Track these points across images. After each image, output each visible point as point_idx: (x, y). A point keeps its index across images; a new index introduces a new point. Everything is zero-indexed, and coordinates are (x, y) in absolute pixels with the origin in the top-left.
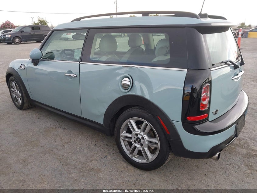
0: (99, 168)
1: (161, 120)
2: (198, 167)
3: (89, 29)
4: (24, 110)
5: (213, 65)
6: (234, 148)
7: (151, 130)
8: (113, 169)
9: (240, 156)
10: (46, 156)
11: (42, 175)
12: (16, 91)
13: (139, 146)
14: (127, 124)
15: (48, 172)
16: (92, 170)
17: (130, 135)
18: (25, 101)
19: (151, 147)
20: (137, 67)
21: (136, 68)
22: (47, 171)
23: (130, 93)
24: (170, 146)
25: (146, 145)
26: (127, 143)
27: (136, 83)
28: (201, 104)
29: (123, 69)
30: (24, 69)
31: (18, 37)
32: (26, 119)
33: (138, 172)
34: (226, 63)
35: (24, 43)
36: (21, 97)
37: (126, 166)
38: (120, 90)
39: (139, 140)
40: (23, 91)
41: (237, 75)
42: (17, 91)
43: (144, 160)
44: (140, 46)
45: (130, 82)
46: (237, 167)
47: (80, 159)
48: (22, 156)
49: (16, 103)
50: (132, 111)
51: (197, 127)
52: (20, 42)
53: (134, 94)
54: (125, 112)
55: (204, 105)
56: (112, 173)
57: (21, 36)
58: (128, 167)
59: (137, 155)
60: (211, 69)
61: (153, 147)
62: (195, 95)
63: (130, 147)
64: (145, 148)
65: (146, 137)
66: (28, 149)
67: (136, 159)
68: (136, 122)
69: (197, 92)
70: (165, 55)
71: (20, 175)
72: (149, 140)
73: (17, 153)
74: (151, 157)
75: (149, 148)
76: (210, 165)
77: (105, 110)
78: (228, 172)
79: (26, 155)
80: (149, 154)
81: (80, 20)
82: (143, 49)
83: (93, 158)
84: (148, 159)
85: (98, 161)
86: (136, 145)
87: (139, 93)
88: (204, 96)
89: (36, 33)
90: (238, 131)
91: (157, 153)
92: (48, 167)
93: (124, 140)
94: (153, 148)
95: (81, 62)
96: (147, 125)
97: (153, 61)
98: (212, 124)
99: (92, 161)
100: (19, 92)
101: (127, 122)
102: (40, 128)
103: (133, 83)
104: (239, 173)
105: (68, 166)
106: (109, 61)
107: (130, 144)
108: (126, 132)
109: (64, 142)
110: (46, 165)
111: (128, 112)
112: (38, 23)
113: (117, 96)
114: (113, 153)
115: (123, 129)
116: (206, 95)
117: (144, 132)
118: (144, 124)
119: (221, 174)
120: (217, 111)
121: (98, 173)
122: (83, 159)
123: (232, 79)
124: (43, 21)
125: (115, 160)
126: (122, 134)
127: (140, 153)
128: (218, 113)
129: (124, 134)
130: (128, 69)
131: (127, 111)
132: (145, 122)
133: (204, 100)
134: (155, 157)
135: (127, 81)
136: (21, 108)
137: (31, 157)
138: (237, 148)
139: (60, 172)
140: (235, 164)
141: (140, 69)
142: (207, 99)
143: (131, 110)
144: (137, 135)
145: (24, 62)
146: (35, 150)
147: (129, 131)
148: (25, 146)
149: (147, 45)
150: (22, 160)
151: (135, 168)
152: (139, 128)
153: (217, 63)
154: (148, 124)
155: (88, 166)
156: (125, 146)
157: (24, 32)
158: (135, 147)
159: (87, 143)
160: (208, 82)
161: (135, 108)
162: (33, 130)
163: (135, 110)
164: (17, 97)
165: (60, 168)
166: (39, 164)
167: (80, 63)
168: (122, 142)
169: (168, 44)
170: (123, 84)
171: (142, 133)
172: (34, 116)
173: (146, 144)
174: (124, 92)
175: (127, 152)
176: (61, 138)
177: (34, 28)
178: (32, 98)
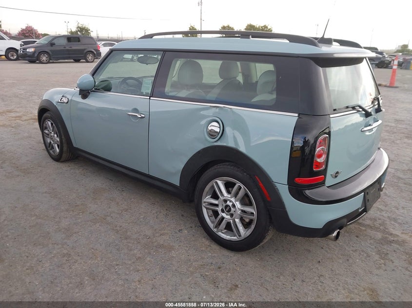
0: (171, 244)
1: (259, 181)
2: (309, 251)
3: (165, 51)
4: (62, 162)
5: (335, 110)
6: (364, 230)
7: (246, 195)
8: (190, 247)
9: (372, 241)
10: (98, 225)
11: (93, 249)
12: (52, 135)
13: (228, 217)
14: (213, 187)
15: (101, 246)
16: (161, 246)
17: (216, 202)
18: (65, 148)
19: (245, 219)
20: (230, 108)
21: (229, 110)
22: (99, 245)
23: (219, 143)
24: (271, 218)
25: (238, 216)
26: (211, 213)
27: (228, 130)
28: (314, 162)
29: (210, 110)
30: (67, 103)
31: (46, 52)
32: (66, 176)
33: (226, 252)
34: (354, 108)
35: (54, 61)
36: (59, 144)
37: (208, 244)
38: (205, 138)
39: (228, 208)
40: (62, 135)
41: (370, 125)
42: (54, 134)
43: (235, 236)
44: (235, 78)
45: (220, 128)
46: (365, 255)
47: (145, 231)
48: (65, 223)
49: (51, 151)
50: (220, 168)
51: (308, 192)
52: (49, 61)
53: (225, 144)
54: (210, 169)
55: (319, 163)
56: (189, 251)
57: (50, 51)
58: (212, 245)
59: (225, 229)
60: (331, 116)
61: (247, 218)
62: (307, 150)
63: (216, 218)
64: (236, 220)
65: (238, 205)
66: (71, 215)
67: (223, 235)
68: (225, 184)
69: (310, 147)
70: (271, 93)
71: (63, 247)
72: (242, 208)
73: (57, 220)
74: (244, 232)
75: (242, 220)
76: (327, 250)
77: (183, 166)
78: (351, 261)
79: (69, 223)
80: (241, 228)
81: (151, 38)
82: (240, 82)
83: (163, 231)
84: (240, 236)
85: (170, 236)
86: (224, 215)
87: (231, 144)
88: (319, 151)
89: (74, 48)
90: (367, 203)
91: (253, 227)
92: (101, 240)
93: (207, 209)
94: (247, 220)
95: (152, 97)
96: (240, 188)
97: (252, 101)
98: (329, 190)
99: (161, 235)
100: (56, 135)
101: (213, 183)
102: (86, 188)
103: (223, 130)
104: (367, 263)
105: (129, 241)
106: (191, 97)
107: (216, 214)
108: (211, 197)
109: (121, 208)
110: (97, 237)
111: (215, 169)
112: (77, 32)
113: (200, 147)
114: (191, 227)
115: (207, 192)
116: (323, 149)
117: (236, 197)
118: (236, 187)
119: (341, 262)
120: (337, 173)
121: (170, 251)
122: (149, 232)
123: (362, 131)
124: (85, 28)
125: (193, 235)
126: (205, 200)
127: (229, 227)
128: (339, 176)
129: (207, 199)
130: (217, 110)
131: (213, 168)
132: (238, 184)
133: (320, 156)
134: (249, 232)
135: (215, 127)
136: (58, 159)
137: (77, 226)
138: (369, 231)
139: (117, 247)
140: (363, 251)
141: (234, 110)
142: (323, 156)
143: (218, 167)
144: (225, 201)
145: (66, 92)
146: (81, 216)
147: (215, 196)
148: (67, 210)
149: (247, 76)
150: (64, 228)
151: (221, 247)
152: (229, 192)
153: (340, 107)
154: (242, 186)
155: (155, 242)
156: (209, 216)
157: (54, 44)
158: (223, 218)
159: (154, 212)
160: (326, 133)
161: (224, 165)
162: (77, 190)
163: (224, 166)
164: (52, 142)
165: (117, 242)
166: (88, 235)
167: (150, 98)
168: (205, 211)
169: (274, 78)
170: (210, 131)
171: (233, 200)
172: (77, 171)
173: (238, 214)
174: (211, 142)
175: (211, 225)
176: (118, 203)
177: (71, 38)
178: (75, 145)
